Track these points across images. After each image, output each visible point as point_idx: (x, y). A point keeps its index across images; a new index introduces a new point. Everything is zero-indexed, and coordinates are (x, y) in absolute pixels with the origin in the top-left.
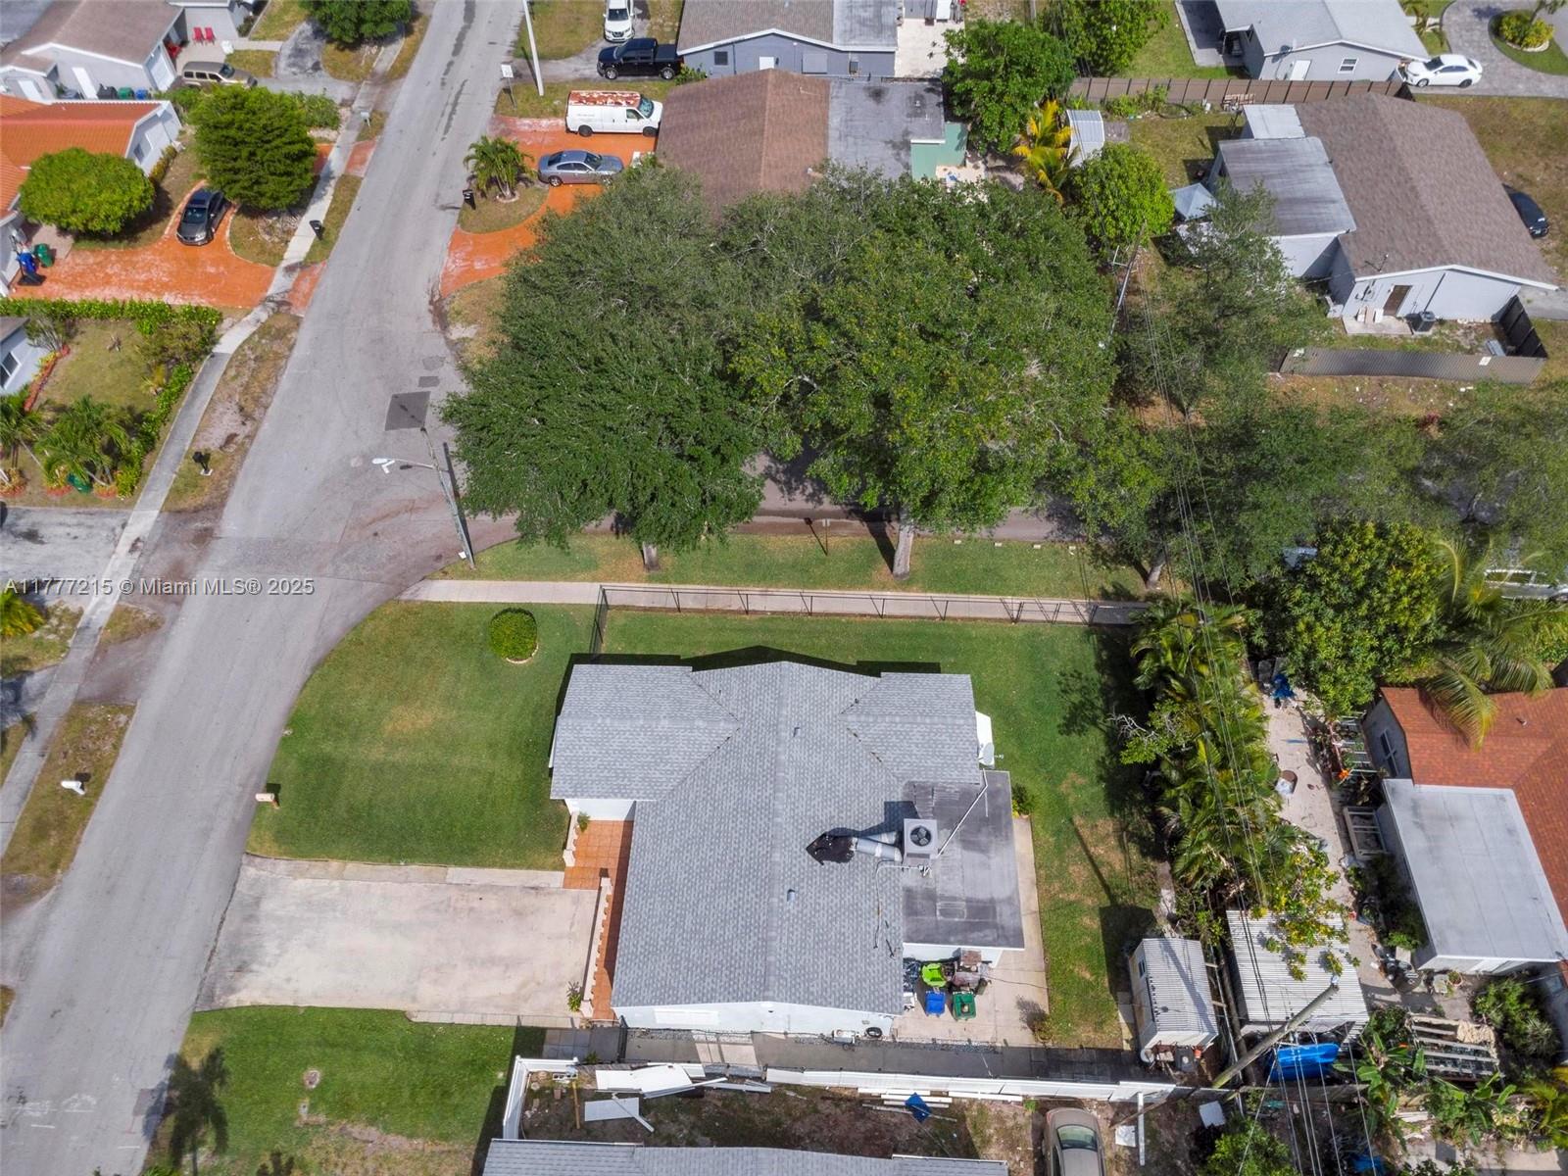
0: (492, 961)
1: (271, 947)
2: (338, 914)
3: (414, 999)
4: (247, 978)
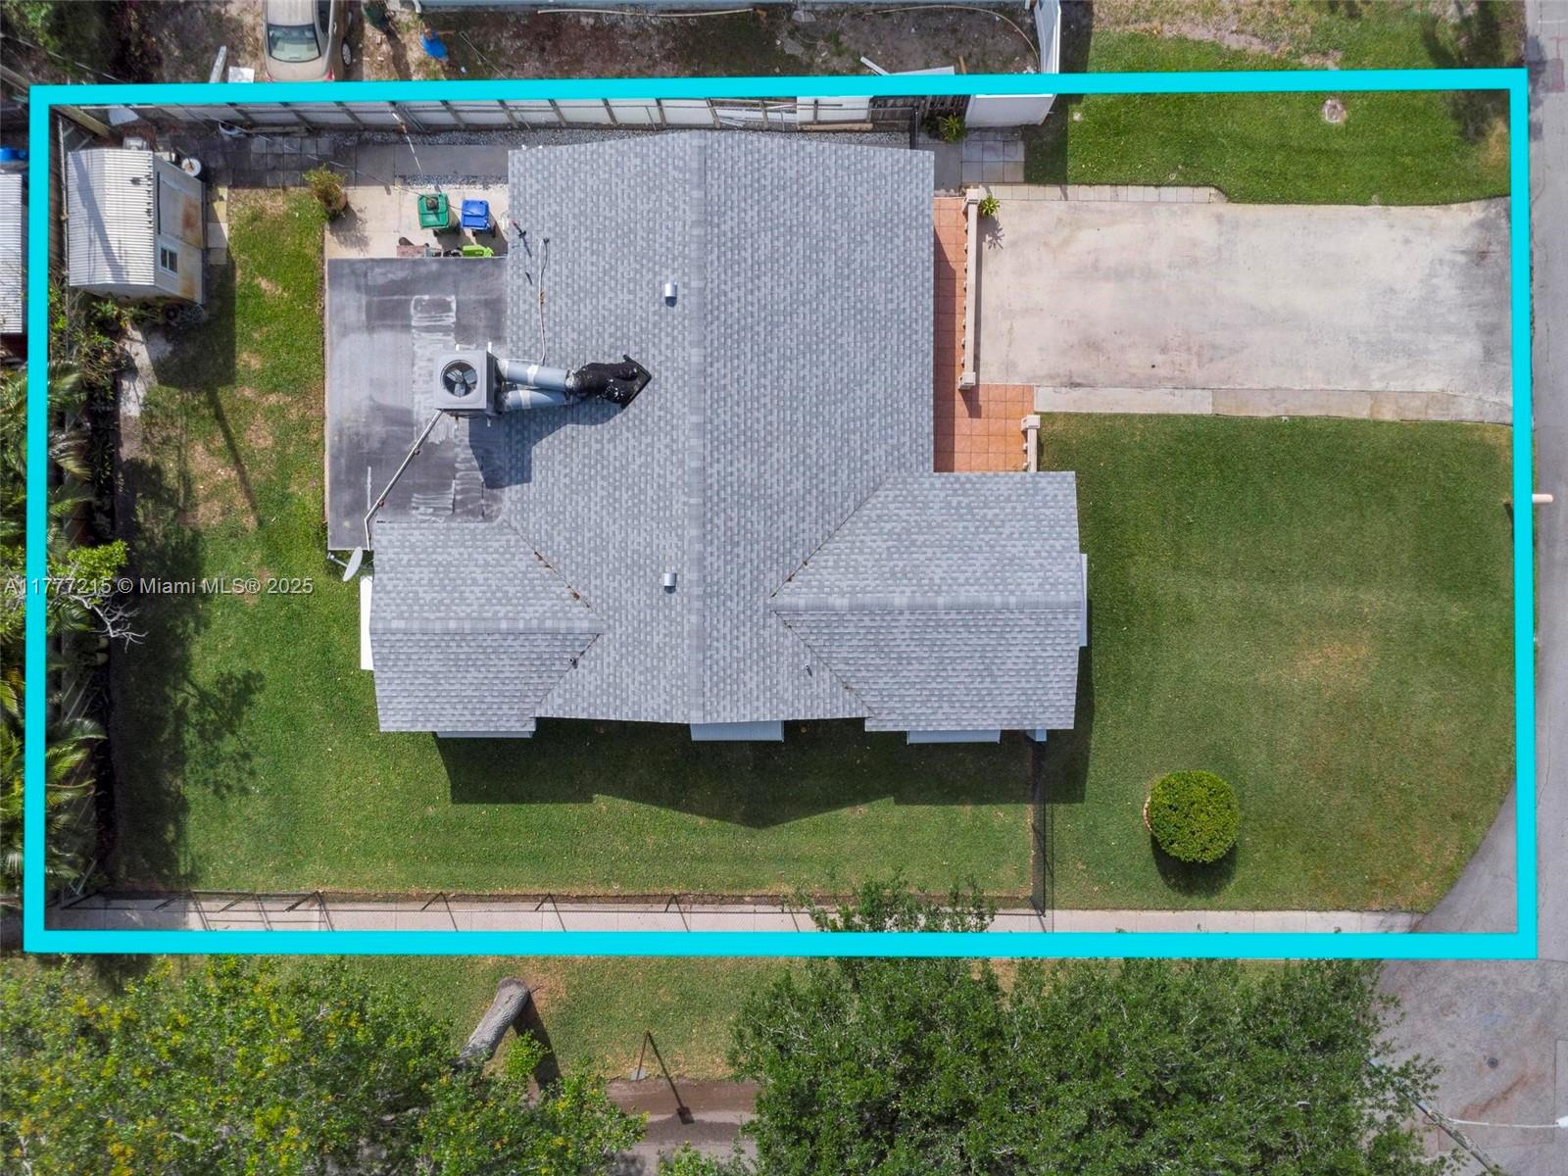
0: (1120, 275)
1: (1448, 288)
2: (1362, 338)
3: (1219, 218)
4: (1468, 242)
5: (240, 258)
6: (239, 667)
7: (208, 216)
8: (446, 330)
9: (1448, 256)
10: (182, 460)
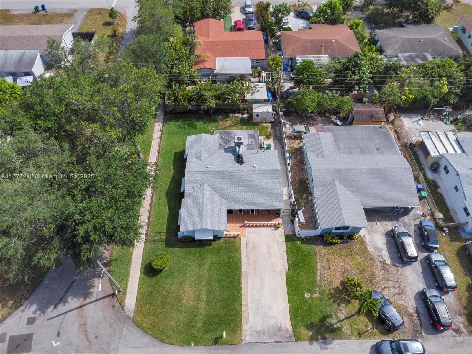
0: (269, 252)
3: (282, 271)
4: (283, 326)
5: (260, 126)
6: (198, 127)
7: (266, 122)
8: (248, 143)
9: (279, 322)
10: (229, 120)
